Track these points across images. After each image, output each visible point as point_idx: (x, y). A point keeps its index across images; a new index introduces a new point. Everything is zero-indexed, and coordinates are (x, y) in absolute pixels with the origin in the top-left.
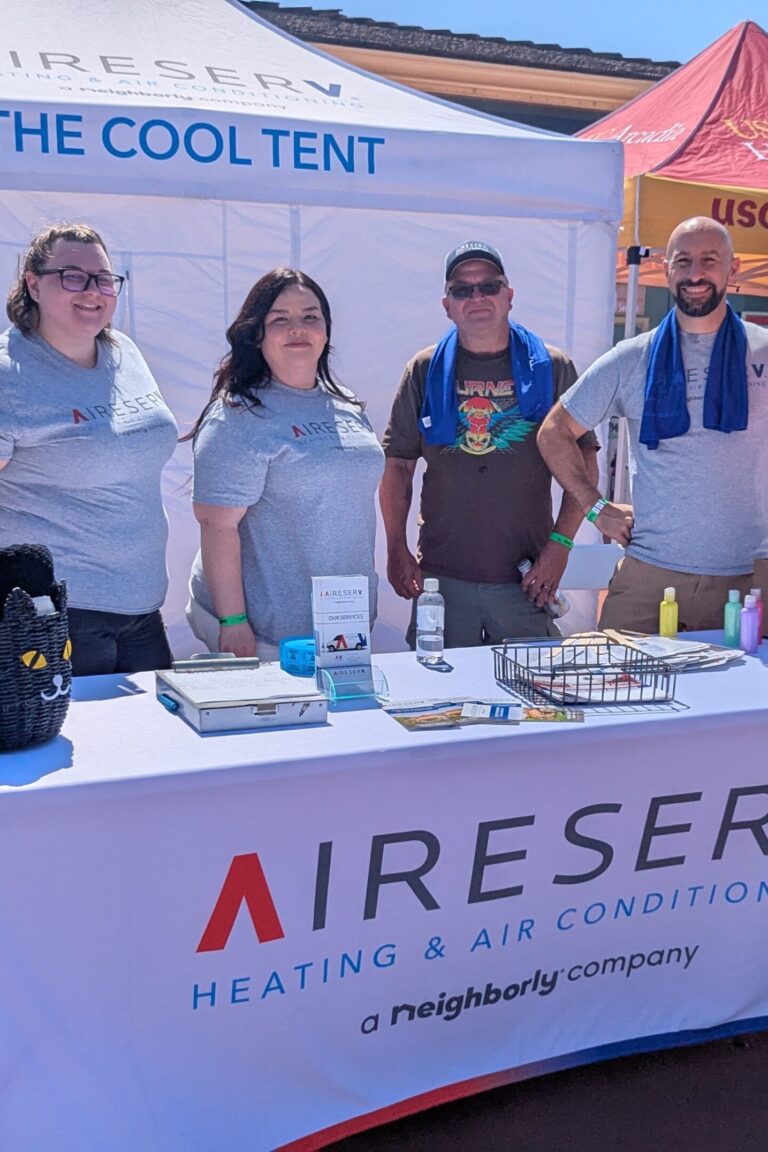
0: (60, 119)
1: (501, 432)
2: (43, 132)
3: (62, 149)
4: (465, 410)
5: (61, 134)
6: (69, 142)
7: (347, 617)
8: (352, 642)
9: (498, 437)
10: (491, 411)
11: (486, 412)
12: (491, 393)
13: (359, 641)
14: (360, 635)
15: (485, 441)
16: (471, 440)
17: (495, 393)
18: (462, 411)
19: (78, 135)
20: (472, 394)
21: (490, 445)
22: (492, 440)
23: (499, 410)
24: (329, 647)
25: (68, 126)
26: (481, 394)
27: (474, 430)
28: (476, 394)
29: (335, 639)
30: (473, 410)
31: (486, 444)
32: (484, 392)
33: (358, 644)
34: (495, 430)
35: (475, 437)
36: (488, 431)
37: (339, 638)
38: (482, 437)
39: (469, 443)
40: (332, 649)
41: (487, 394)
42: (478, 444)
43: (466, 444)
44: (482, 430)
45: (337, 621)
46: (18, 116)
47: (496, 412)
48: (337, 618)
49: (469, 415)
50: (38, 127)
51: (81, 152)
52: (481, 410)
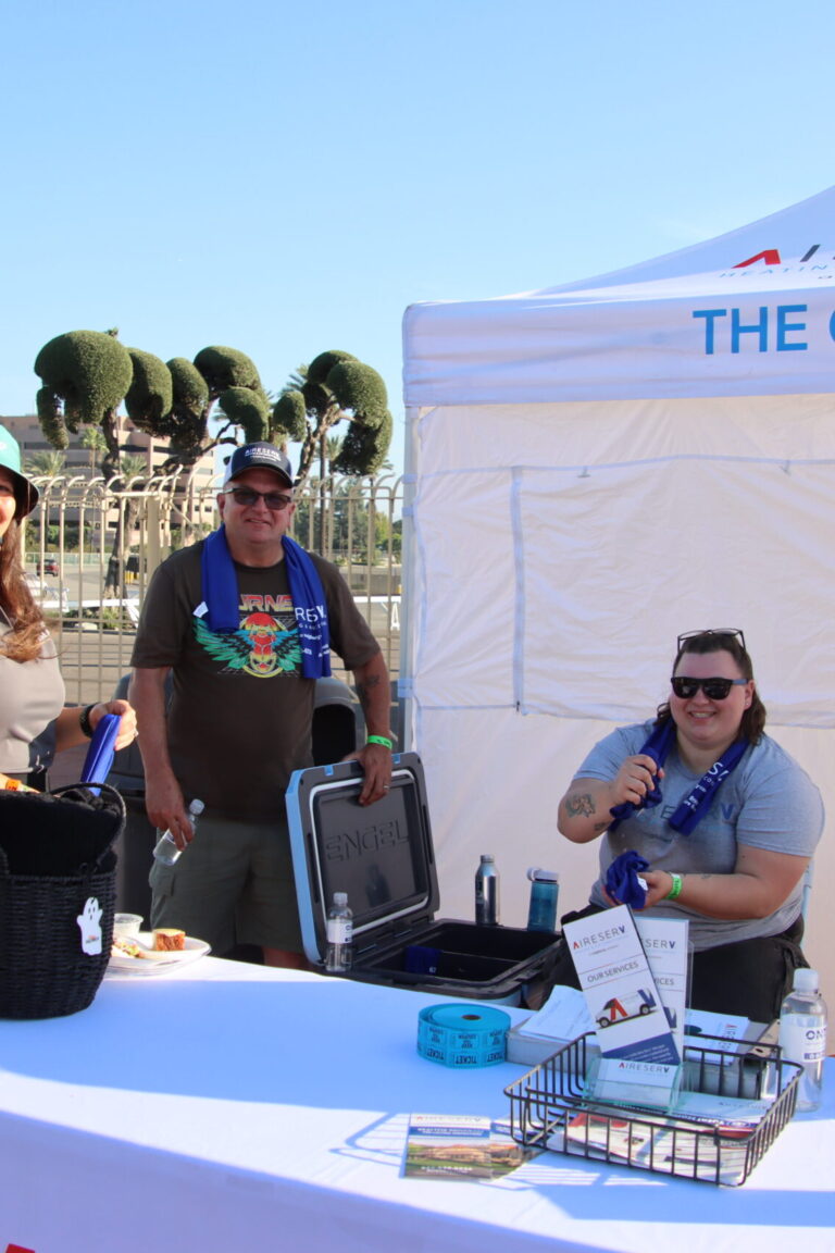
0: (782, 311)
1: (287, 652)
2: (762, 329)
3: (782, 346)
4: (248, 628)
5: (783, 328)
6: (791, 337)
7: (615, 971)
8: (632, 1005)
9: (284, 658)
10: (275, 629)
11: (268, 629)
12: (271, 608)
13: (643, 1002)
14: (641, 992)
15: (270, 662)
16: (256, 662)
17: (277, 608)
18: (244, 628)
19: (801, 327)
20: (251, 609)
21: (276, 667)
22: (277, 661)
23: (284, 628)
24: (600, 1021)
25: (790, 319)
26: (261, 609)
27: (258, 651)
28: (255, 609)
29: (606, 1007)
30: (256, 628)
31: (272, 666)
32: (264, 607)
33: (642, 1007)
34: (282, 650)
35: (259, 658)
36: (274, 650)
37: (612, 1005)
38: (267, 658)
39: (253, 665)
40: (605, 1023)
41: (267, 609)
42: (263, 666)
43: (250, 666)
44: (267, 651)
45: (601, 980)
46: (736, 313)
47: (280, 630)
48: (601, 975)
49: (252, 633)
50: (757, 323)
51: (803, 347)
52: (263, 628)
